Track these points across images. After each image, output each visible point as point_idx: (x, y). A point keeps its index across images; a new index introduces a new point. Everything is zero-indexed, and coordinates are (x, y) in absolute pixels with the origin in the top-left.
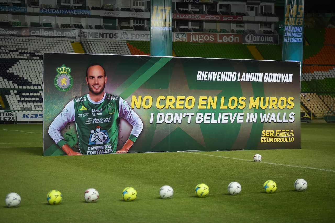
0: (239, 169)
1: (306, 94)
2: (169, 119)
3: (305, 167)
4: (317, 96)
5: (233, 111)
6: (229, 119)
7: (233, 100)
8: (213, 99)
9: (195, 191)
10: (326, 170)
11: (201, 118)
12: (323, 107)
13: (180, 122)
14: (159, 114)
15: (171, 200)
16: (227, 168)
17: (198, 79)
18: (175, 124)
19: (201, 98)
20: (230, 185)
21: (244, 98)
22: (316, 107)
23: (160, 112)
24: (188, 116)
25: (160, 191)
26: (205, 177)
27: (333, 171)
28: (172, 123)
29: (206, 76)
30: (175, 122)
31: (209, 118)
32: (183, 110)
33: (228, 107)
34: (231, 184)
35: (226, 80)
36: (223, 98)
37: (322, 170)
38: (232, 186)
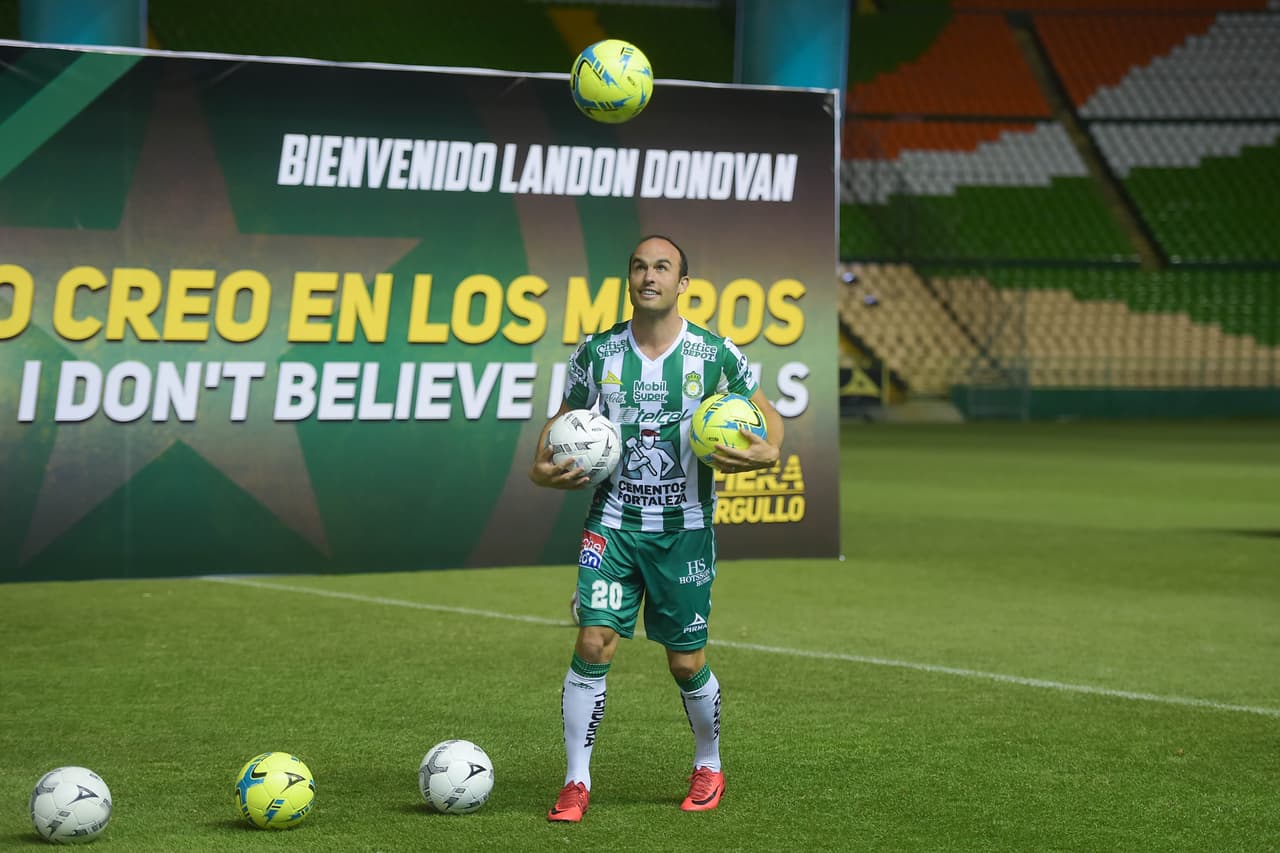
0: (491, 668)
1: (858, 269)
2: (126, 398)
3: (843, 656)
4: (917, 283)
5: (478, 354)
6: (456, 399)
7: (480, 297)
8: (371, 289)
9: (238, 792)
10: (959, 672)
11: (304, 390)
12: (946, 341)
13: (187, 412)
14: (70, 370)
15: (97, 845)
16: (422, 665)
17: (285, 178)
18: (160, 426)
19: (305, 281)
20: (434, 757)
21: (536, 284)
22: (910, 340)
23: (73, 358)
24: (230, 383)
25: (34, 800)
26: (297, 716)
27: (992, 675)
28: (145, 419)
29: (330, 161)
30: (160, 413)
31: (348, 390)
32: (201, 348)
33: (451, 332)
34: (437, 754)
35: (438, 186)
36: (423, 284)
37: (934, 668)
38: (441, 761)
